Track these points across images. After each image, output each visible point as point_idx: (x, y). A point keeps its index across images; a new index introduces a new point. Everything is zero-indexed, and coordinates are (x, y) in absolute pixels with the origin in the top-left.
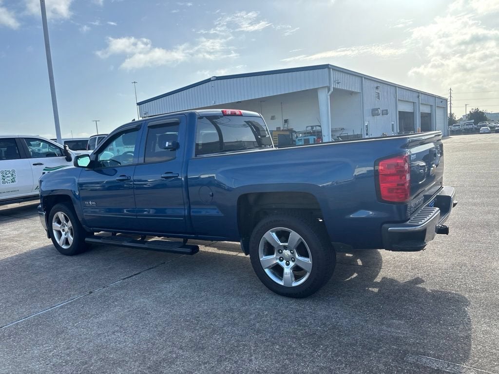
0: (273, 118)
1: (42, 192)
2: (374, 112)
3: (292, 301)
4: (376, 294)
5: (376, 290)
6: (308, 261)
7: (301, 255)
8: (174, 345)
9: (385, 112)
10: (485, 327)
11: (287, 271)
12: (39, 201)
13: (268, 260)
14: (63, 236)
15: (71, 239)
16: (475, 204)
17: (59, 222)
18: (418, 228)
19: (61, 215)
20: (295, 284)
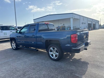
0: (61, 24)
1: (10, 37)
2: (83, 23)
3: (54, 61)
4: (72, 61)
5: (72, 60)
6: (58, 54)
7: (57, 52)
8: (30, 68)
9: (85, 23)
10: (90, 69)
11: (54, 55)
12: (9, 39)
13: (51, 53)
14: (14, 46)
15: (15, 47)
16: (99, 44)
17: (13, 43)
18: (78, 48)
19: (13, 42)
20: (55, 58)
